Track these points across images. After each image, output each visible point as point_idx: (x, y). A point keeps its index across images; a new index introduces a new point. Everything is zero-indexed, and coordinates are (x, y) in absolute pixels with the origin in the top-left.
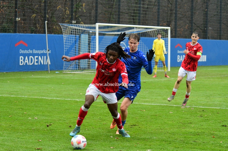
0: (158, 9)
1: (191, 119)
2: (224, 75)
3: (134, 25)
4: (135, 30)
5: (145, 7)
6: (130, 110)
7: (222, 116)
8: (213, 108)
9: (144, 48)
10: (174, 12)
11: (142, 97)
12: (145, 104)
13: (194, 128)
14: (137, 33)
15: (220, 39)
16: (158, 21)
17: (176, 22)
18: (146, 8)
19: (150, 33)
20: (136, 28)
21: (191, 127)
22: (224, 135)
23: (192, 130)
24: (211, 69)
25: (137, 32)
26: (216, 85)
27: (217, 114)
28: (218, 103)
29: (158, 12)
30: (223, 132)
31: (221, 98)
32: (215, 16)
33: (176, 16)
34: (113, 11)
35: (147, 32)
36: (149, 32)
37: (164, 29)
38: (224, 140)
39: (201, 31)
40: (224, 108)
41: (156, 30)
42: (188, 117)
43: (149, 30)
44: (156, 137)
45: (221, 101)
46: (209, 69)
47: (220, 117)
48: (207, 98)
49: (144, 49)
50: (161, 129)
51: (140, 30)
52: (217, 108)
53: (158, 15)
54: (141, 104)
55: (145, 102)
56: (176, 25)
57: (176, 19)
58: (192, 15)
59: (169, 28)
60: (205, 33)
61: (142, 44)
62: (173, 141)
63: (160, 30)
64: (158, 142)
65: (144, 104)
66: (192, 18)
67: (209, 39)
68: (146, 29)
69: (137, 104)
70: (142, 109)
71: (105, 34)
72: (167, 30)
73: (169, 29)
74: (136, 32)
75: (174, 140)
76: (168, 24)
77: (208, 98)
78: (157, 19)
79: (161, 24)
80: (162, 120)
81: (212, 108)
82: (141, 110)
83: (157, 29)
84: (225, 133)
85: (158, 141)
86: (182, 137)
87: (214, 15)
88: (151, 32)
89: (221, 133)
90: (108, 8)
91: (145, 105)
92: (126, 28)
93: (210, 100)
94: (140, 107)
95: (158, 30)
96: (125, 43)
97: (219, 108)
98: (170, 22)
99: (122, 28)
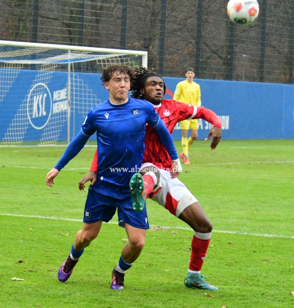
0: (124, 10)
1: (166, 256)
2: (264, 160)
3: (71, 45)
4: (69, 56)
5: (96, 6)
6: (37, 232)
7: (236, 251)
8: (221, 231)
9: (89, 97)
10: (159, 17)
11: (69, 204)
12: (73, 220)
13: (169, 274)
14: (73, 62)
15: (261, 79)
16: (123, 37)
17: (162, 40)
18: (99, 7)
19: (102, 63)
20: (72, 51)
21: (165, 272)
22: (233, 292)
23: (165, 280)
24: (238, 148)
25: (74, 60)
26: (240, 182)
27: (228, 246)
28: (236, 220)
29: (124, 17)
30: (231, 285)
31: (243, 210)
32: (251, 29)
33: (163, 28)
34: (25, 13)
35: (95, 61)
36: (99, 61)
37: (134, 55)
38: (231, 303)
39: (222, 61)
40: (246, 233)
41: (116, 57)
42: (160, 251)
43: (101, 57)
44: (82, 293)
45: (242, 218)
46: (233, 148)
47: (233, 253)
48: (213, 209)
49: (87, 99)
50: (97, 275)
51: (79, 56)
52: (229, 232)
53: (124, 24)
54: (62, 220)
55: (73, 215)
56: (162, 47)
57: (162, 34)
58: (199, 25)
59: (145, 53)
60: (228, 66)
61: (85, 87)
62: (117, 302)
63: (124, 56)
64: (84, 303)
65: (70, 220)
66: (199, 31)
67: (237, 79)
68: (93, 55)
69: (54, 220)
70: (63, 231)
71: (3, 63)
72: (140, 57)
73: (144, 55)
74: (71, 60)
75: (119, 301)
76: (146, 45)
77: (216, 211)
78: (120, 33)
79: (129, 45)
80: (103, 256)
81: (218, 231)
82: (61, 233)
83: (119, 55)
84: (237, 287)
85: (84, 301)
86: (139, 295)
87: (251, 27)
88: (104, 61)
89: (227, 287)
90: (15, 5)
91: (70, 222)
92: (49, 50)
93: (218, 214)
94: (59, 225)
95: (120, 57)
96: (46, 84)
97: (235, 232)
98: (150, 39)
99: (40, 51)
